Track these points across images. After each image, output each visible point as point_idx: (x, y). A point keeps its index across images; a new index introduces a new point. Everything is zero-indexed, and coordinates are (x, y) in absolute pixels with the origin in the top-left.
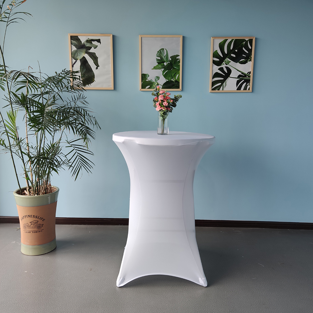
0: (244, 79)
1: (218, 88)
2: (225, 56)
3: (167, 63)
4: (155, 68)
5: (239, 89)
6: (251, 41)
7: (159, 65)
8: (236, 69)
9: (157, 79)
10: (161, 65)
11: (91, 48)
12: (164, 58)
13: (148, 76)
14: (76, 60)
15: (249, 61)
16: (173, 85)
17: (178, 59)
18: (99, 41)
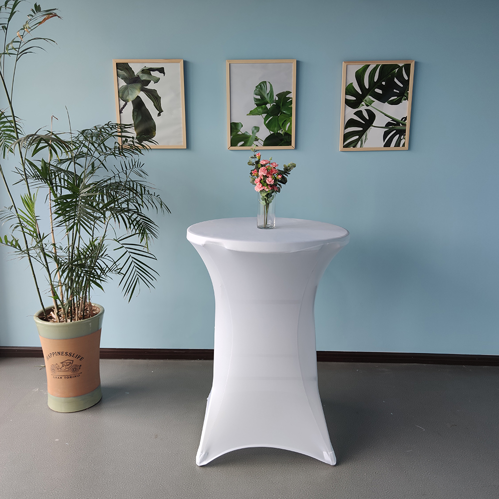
0: (395, 129)
1: (353, 145)
2: (365, 92)
3: (272, 105)
4: (252, 113)
5: (388, 145)
6: (407, 67)
7: (259, 108)
8: (383, 113)
9: (255, 131)
10: (262, 108)
11: (150, 81)
12: (266, 96)
13: (240, 126)
14: (126, 102)
15: (405, 100)
16: (282, 140)
17: (290, 98)
18: (161, 70)
